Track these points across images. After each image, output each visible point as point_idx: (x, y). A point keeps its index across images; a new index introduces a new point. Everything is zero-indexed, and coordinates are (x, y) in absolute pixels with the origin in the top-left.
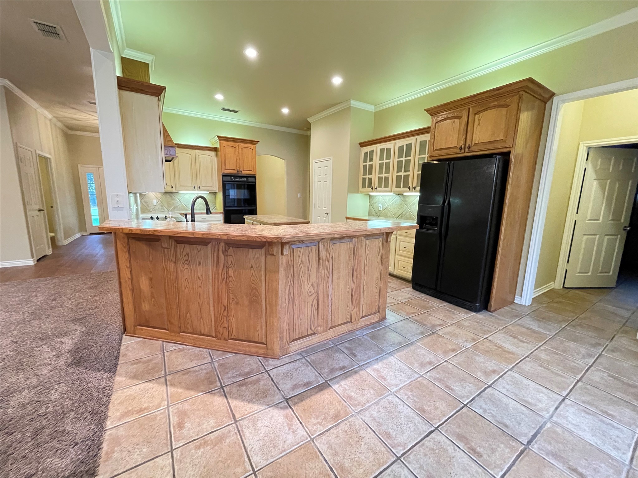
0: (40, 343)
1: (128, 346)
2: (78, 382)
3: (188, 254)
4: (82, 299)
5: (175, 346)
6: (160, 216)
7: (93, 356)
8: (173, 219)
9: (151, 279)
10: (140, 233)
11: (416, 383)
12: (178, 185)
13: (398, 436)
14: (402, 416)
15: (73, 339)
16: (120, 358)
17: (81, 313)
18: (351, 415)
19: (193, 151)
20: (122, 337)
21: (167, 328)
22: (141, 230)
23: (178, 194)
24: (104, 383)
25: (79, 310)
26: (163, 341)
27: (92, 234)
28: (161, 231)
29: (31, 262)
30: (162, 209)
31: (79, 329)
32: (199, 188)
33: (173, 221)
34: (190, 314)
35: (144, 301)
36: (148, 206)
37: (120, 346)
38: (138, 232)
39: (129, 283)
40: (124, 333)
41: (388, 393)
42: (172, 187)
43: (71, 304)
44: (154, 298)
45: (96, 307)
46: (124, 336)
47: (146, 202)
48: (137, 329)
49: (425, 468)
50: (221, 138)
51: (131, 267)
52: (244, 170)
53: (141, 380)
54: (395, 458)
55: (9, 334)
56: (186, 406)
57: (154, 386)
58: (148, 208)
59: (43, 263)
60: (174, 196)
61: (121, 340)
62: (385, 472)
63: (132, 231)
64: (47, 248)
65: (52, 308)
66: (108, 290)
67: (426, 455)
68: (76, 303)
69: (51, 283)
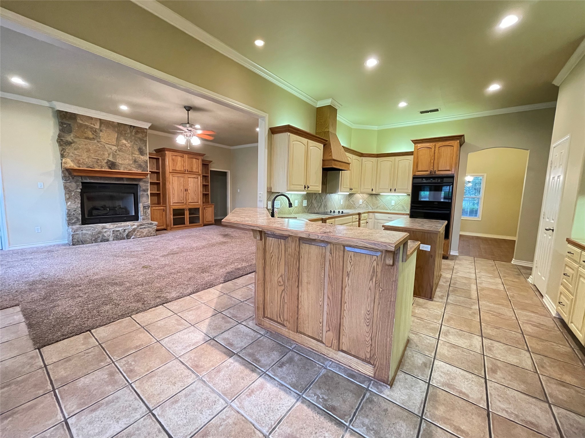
11: (251, 429)
12: (378, 189)
13: (173, 410)
14: (196, 413)
16: (236, 279)
18: (199, 375)
19: (393, 158)
30: (366, 207)
32: (395, 190)
36: (354, 204)
41: (228, 400)
42: (373, 190)
47: (353, 201)
49: (137, 432)
50: (415, 142)
52: (439, 171)
54: (151, 409)
60: (377, 197)
62: (142, 403)
67: (149, 434)
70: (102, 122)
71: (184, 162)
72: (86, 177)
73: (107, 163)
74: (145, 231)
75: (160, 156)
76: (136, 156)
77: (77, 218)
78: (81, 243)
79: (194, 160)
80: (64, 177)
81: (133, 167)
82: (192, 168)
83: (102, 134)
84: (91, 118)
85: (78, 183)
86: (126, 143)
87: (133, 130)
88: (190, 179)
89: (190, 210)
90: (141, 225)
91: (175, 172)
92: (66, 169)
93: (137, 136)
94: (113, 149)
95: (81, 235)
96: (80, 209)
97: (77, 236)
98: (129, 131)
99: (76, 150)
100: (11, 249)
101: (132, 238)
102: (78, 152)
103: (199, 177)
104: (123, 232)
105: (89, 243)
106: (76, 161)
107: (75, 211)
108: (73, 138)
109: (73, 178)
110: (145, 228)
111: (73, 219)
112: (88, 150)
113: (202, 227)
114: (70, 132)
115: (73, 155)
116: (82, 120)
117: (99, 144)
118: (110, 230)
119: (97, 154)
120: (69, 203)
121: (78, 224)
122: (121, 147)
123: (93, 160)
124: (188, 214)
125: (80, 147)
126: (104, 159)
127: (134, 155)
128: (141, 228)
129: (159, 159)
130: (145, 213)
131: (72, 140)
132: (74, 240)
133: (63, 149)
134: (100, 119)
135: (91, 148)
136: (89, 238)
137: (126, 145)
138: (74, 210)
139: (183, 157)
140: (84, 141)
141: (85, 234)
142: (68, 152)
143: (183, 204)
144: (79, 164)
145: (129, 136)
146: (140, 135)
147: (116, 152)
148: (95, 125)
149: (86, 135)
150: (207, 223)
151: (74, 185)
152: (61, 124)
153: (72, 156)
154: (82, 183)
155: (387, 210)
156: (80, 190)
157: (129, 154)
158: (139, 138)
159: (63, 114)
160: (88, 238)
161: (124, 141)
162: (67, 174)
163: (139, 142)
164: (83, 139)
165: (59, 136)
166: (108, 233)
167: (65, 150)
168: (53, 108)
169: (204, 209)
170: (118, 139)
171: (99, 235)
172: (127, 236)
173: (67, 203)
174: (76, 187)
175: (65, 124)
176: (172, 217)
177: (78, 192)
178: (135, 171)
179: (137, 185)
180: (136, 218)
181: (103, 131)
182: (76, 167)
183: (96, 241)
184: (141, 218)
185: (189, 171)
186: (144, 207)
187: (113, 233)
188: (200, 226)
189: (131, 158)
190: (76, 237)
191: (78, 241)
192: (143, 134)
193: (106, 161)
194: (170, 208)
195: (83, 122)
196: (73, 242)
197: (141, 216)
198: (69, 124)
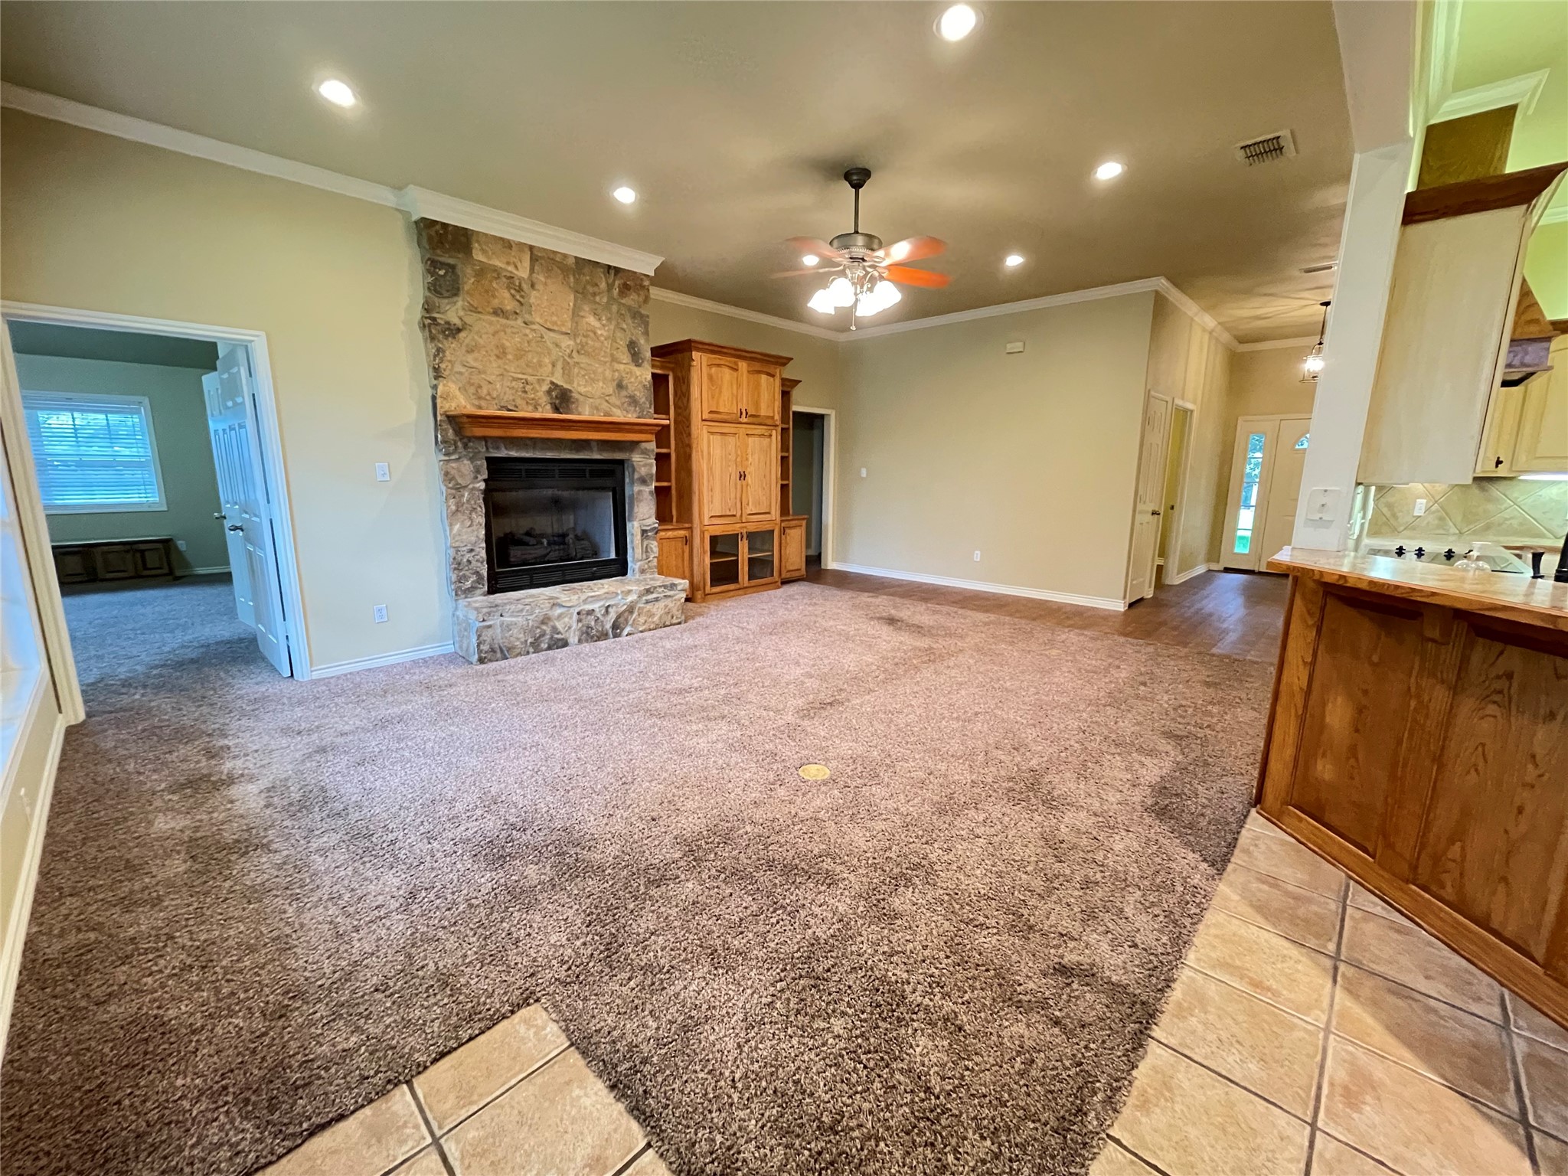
0: (1113, 750)
1: (1258, 838)
2: (1155, 847)
3: (1509, 676)
4: (1186, 699)
5: (1383, 908)
6: (1428, 547)
7: (1187, 818)
8: (1481, 563)
9: (1360, 710)
10: (1367, 588)
12: (1522, 458)
15: (1161, 768)
16: (1237, 851)
17: (1181, 726)
20: (1249, 811)
21: (1371, 850)
22: (1372, 582)
23: (1514, 483)
24: (1196, 880)
25: (1179, 720)
26: (1351, 878)
27: (1227, 570)
28: (1434, 594)
29: (1120, 607)
30: (1438, 527)
31: (1172, 753)
33: (1478, 568)
34: (1463, 848)
35: (1324, 755)
36: (1394, 516)
37: (1242, 827)
38: (1364, 586)
39: (1299, 700)
40: (1255, 806)
42: (1499, 462)
43: (1167, 702)
44: (1357, 760)
45: (1209, 726)
46: (1253, 811)
47: (1390, 506)
48: (1289, 813)
51: (1313, 663)
53: (1274, 925)
55: (1077, 715)
56: (1378, 1071)
57: (1301, 958)
58: (1392, 521)
59: (1139, 610)
60: (1495, 490)
61: (1246, 817)
63: (1346, 581)
64: (1147, 585)
65: (1137, 696)
66: (1237, 700)
68: (1177, 703)
69: (1143, 651)
70: (537, 256)
71: (739, 386)
72: (497, 441)
73: (549, 392)
74: (658, 609)
75: (672, 370)
76: (622, 367)
77: (477, 573)
78: (499, 655)
79: (764, 377)
80: (444, 445)
81: (615, 406)
82: (757, 404)
83: (536, 297)
84: (507, 244)
85: (479, 463)
86: (597, 324)
87: (614, 281)
88: (751, 440)
89: (751, 536)
90: (648, 591)
91: (715, 418)
92: (448, 417)
93: (623, 301)
94: (563, 345)
95: (499, 630)
96: (484, 545)
97: (490, 632)
98: (603, 285)
99: (473, 351)
100: (315, 676)
101: (625, 632)
102: (476, 360)
103: (774, 432)
104: (603, 615)
105: (520, 654)
106: (472, 390)
107: (472, 550)
108: (461, 313)
109: (465, 446)
110: (657, 600)
111: (465, 578)
112: (502, 353)
113: (779, 588)
114: (455, 291)
115: (463, 370)
116: (484, 251)
117: (527, 331)
118: (572, 610)
119: (522, 363)
120: (457, 527)
121: (479, 592)
122: (584, 340)
123: (514, 383)
124: (746, 550)
125: (481, 341)
126: (540, 381)
127: (616, 366)
128: (647, 602)
129: (666, 377)
130: (647, 551)
131: (461, 319)
132: (482, 647)
133: (439, 350)
134: (531, 248)
135: (507, 344)
136: (518, 639)
137: (595, 333)
138: (469, 547)
139: (737, 370)
140: (491, 323)
141: (509, 627)
142: (450, 361)
143: (733, 520)
144: (480, 398)
145: (605, 300)
146: (631, 300)
147: (570, 356)
148: (519, 265)
149: (495, 302)
150: (788, 575)
151: (467, 466)
152: (432, 266)
153: (461, 373)
154: (488, 459)
155: (1541, 536)
156: (482, 485)
157: (605, 363)
158: (629, 308)
159: (437, 232)
160: (517, 637)
161: (592, 320)
162: (451, 433)
163: (630, 321)
164: (489, 313)
165: (428, 307)
166: (566, 619)
167: (444, 352)
168: (406, 214)
169: (783, 531)
170: (576, 314)
171: (544, 627)
172: (615, 626)
173: (451, 525)
174: (472, 476)
175: (443, 265)
176: (708, 561)
177: (478, 490)
178: (619, 416)
179: (621, 462)
180: (619, 567)
181: (537, 287)
182: (471, 410)
183: (536, 647)
184: (637, 567)
185: (751, 416)
186: (644, 532)
187: (580, 621)
188: (773, 585)
189: (608, 373)
190: (487, 635)
191: (493, 650)
192: (639, 295)
193: (545, 387)
194: (703, 533)
195: (489, 258)
196: (480, 651)
197: (635, 561)
198: (453, 267)
